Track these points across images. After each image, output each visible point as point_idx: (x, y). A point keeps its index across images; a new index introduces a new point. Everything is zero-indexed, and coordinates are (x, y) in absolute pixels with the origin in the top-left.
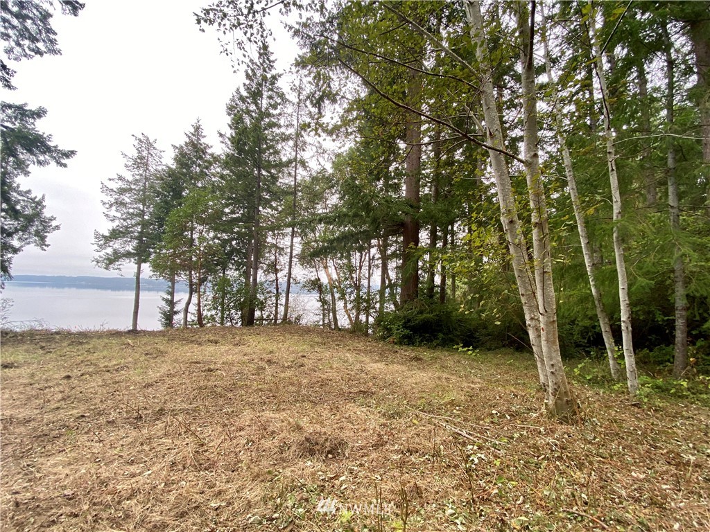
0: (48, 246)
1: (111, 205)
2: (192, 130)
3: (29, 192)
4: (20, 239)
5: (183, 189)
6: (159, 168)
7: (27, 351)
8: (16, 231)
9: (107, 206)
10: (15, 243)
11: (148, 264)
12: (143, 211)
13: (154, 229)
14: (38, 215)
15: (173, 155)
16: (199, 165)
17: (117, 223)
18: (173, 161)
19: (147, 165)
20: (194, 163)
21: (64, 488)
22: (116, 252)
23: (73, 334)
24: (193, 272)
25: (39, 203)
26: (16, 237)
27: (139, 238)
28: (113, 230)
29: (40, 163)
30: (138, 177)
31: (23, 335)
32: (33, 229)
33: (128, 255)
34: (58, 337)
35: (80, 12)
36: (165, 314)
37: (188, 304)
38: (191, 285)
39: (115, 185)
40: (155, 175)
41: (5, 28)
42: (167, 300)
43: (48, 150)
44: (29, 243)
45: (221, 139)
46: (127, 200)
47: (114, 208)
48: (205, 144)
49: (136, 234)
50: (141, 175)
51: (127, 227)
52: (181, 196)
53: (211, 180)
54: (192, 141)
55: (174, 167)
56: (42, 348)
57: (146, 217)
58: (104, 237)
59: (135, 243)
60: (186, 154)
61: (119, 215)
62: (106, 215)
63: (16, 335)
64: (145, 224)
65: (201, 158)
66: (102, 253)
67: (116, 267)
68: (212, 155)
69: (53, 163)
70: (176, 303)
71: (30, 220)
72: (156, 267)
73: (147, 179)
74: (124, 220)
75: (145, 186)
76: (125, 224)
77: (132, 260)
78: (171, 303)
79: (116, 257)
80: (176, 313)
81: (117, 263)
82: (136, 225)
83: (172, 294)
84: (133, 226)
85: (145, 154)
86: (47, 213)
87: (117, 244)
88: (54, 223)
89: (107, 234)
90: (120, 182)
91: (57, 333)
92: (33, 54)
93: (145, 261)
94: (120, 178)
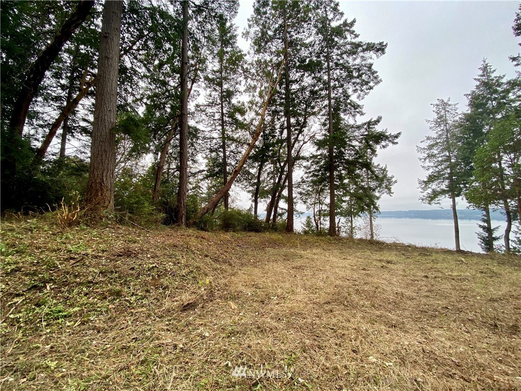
0: (393, 193)
1: (425, 159)
2: (481, 72)
3: (379, 165)
4: (379, 192)
5: (483, 126)
6: (457, 118)
7: (396, 255)
8: (377, 187)
9: (423, 160)
10: (377, 194)
11: (460, 197)
12: (449, 157)
13: (461, 168)
14: (385, 176)
15: (467, 102)
16: (495, 99)
17: (431, 170)
18: (468, 108)
19: (446, 120)
20: (489, 99)
21: (451, 355)
22: (434, 191)
23: (417, 248)
24: (508, 200)
25: (384, 170)
26: (377, 191)
27: (450, 178)
28: (430, 176)
29: (384, 147)
30: (440, 133)
31: (390, 245)
32: (384, 185)
33: (443, 192)
34: (410, 249)
35: (386, 50)
36: (483, 239)
37: (508, 231)
38: (508, 213)
39: (425, 145)
40: (454, 125)
41: (355, 87)
42: (484, 228)
43: (387, 138)
44: (383, 193)
45: (515, 63)
46: (436, 152)
47: (427, 160)
48: (496, 77)
49: (447, 175)
50: (443, 130)
51: (439, 172)
52: (482, 134)
53: (511, 107)
54: (483, 82)
55: (469, 112)
56: (403, 254)
57: (453, 161)
58: (424, 182)
59: (447, 182)
60: (479, 95)
61: (432, 164)
62: (423, 167)
63: (388, 245)
64: (452, 167)
65: (496, 92)
66: (425, 194)
67: (436, 202)
68: (509, 83)
69: (390, 144)
70: (494, 229)
71: (382, 180)
72: (470, 199)
73: (447, 131)
74: (436, 167)
75: (447, 138)
76: (437, 170)
77: (447, 195)
78: (489, 230)
79: (435, 195)
80: (495, 239)
81: (437, 199)
82: (446, 168)
83: (488, 221)
84: (443, 170)
85: (442, 113)
86: (389, 175)
87: (434, 186)
88: (394, 180)
89: (426, 180)
90: (429, 141)
91: (409, 246)
92: (369, 91)
93: (458, 195)
94: (428, 138)
